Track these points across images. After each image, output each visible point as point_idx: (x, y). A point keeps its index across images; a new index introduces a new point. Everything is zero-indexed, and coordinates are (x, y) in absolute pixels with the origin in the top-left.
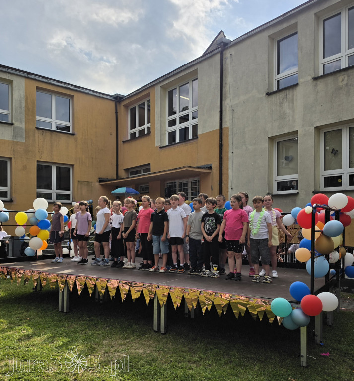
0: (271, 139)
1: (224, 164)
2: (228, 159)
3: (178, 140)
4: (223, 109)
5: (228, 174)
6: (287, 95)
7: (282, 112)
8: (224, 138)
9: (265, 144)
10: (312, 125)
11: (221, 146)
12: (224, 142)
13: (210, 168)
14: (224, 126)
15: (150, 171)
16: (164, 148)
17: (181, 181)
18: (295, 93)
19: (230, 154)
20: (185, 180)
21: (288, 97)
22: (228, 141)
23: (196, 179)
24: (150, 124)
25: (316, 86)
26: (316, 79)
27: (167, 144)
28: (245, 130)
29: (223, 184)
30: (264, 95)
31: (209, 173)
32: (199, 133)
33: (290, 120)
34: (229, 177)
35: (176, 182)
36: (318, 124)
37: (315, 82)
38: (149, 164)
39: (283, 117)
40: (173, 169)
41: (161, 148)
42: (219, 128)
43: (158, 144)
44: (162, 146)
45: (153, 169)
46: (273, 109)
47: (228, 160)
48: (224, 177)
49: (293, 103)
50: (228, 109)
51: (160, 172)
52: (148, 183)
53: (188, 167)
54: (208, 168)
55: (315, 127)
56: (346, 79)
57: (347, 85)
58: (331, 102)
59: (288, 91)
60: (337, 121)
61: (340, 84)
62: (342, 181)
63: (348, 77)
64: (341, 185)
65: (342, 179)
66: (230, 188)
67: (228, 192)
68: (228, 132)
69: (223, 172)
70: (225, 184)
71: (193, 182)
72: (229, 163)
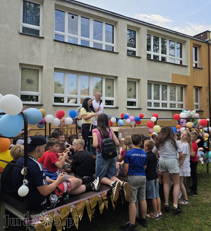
0: (20, 64)
6: (35, 40)
7: (31, 50)
9: (18, 67)
10: (53, 66)
18: (41, 42)
21: (36, 43)
25: (55, 44)
33: (37, 57)
36: (56, 67)
37: (54, 42)
39: (32, 53)
46: (24, 45)
49: (40, 48)
55: (54, 68)
56: (71, 49)
57: (72, 52)
58: (64, 57)
59: (36, 39)
60: (67, 69)
61: (68, 50)
62: (64, 100)
63: (73, 48)
64: (63, 102)
65: (64, 99)
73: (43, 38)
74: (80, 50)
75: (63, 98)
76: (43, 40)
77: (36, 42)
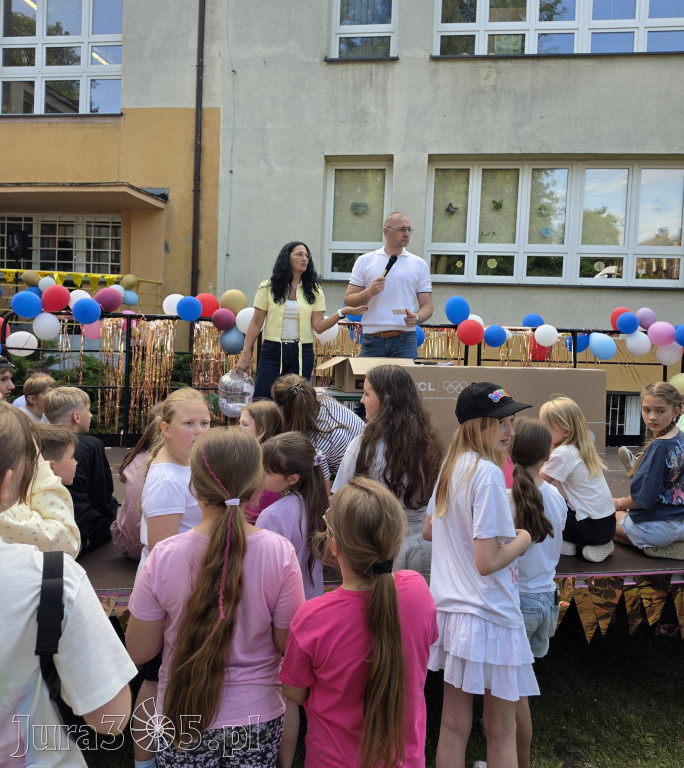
0: (329, 159)
1: (205, 195)
2: (216, 185)
3: (39, 109)
4: (206, 62)
5: (215, 220)
6: (371, 74)
7: (358, 108)
8: (205, 132)
10: (424, 149)
11: (198, 150)
12: (206, 142)
13: (164, 197)
14: (205, 105)
18: (390, 75)
19: (223, 174)
21: (374, 80)
22: (218, 144)
23: (107, 218)
25: (435, 72)
26: (434, 59)
28: (268, 127)
29: (202, 243)
30: (318, 60)
31: (162, 209)
32: (126, 103)
33: (376, 128)
34: (220, 226)
36: (435, 151)
37: (433, 65)
39: (360, 117)
42: (193, 105)
46: (339, 96)
47: (217, 188)
48: (204, 227)
49: (384, 93)
50: (219, 64)
53: (128, 185)
54: (158, 196)
55: (430, 155)
56: (494, 76)
57: (494, 88)
58: (464, 113)
59: (373, 67)
60: (474, 152)
61: (482, 83)
62: (464, 265)
63: (498, 73)
64: (461, 272)
65: (464, 262)
66: (221, 254)
67: (216, 262)
68: (219, 121)
69: (201, 214)
70: (206, 243)
71: (95, 226)
72: (220, 195)
73: (395, 59)
74: (529, 72)
75: (462, 258)
76: (397, 68)
77: (374, 77)
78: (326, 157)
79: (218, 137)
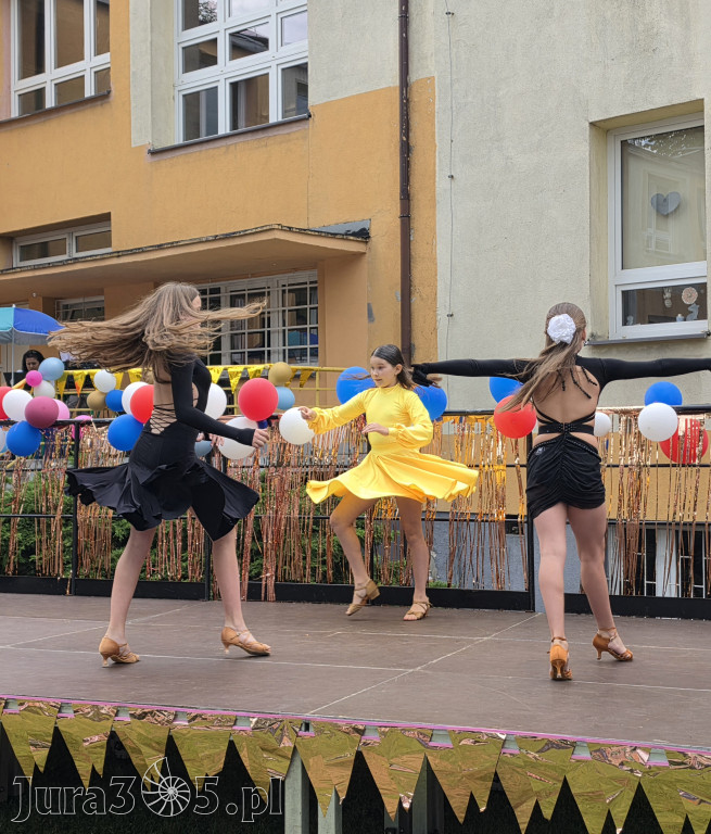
1: (418, 223)
2: (432, 203)
3: (224, 126)
5: (434, 260)
7: (640, 28)
8: (415, 120)
9: (579, 148)
11: (406, 149)
12: (418, 136)
13: (363, 235)
14: (413, 77)
15: (109, 245)
16: (169, 155)
17: (243, 285)
19: (442, 183)
20: (260, 282)
22: (433, 135)
23: (303, 277)
24: (105, 58)
27: (179, 139)
28: (501, 93)
29: (415, 299)
31: (357, 257)
32: (314, 98)
33: (670, 57)
34: (439, 271)
35: (217, 290)
38: (106, 218)
40: (216, 239)
41: (154, 153)
42: (397, 83)
43: (142, 137)
44: (159, 146)
45: (123, 235)
47: (435, 207)
48: (418, 273)
50: (430, 8)
51: (160, 247)
52: (100, 292)
53: (283, 229)
54: (354, 234)
66: (442, 314)
67: (435, 329)
68: (434, 100)
69: (413, 253)
70: (422, 299)
71: (290, 291)
72: (438, 216)
78: (592, 124)
79: (433, 124)
